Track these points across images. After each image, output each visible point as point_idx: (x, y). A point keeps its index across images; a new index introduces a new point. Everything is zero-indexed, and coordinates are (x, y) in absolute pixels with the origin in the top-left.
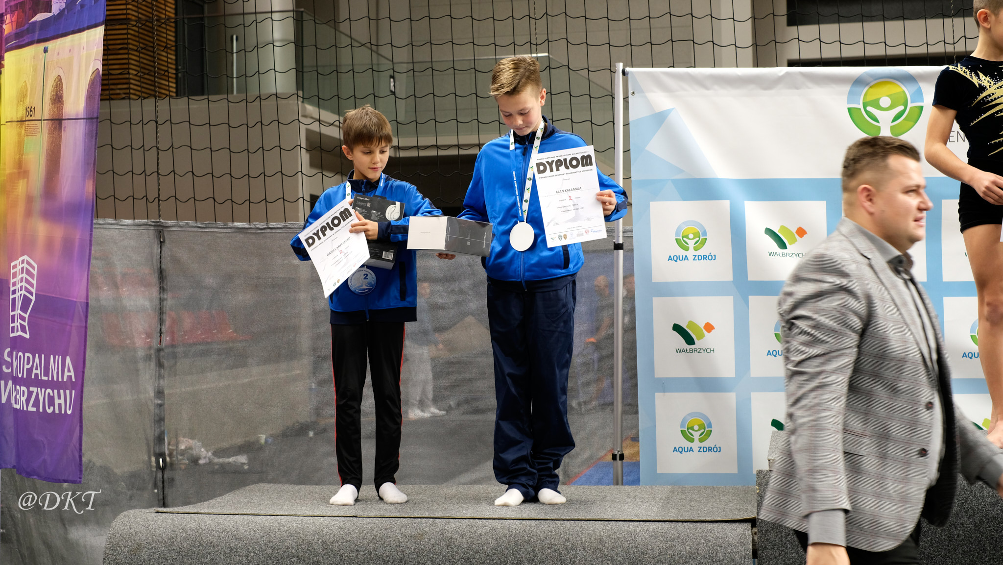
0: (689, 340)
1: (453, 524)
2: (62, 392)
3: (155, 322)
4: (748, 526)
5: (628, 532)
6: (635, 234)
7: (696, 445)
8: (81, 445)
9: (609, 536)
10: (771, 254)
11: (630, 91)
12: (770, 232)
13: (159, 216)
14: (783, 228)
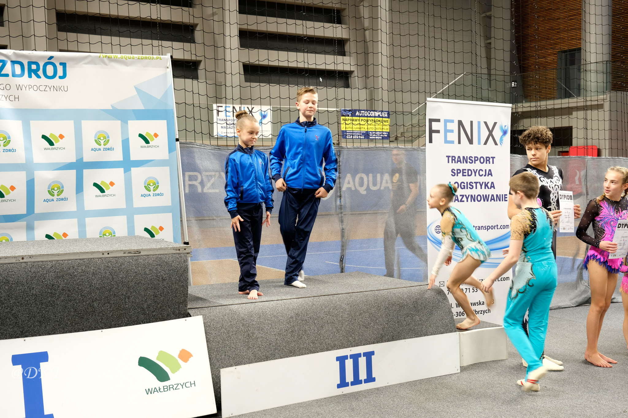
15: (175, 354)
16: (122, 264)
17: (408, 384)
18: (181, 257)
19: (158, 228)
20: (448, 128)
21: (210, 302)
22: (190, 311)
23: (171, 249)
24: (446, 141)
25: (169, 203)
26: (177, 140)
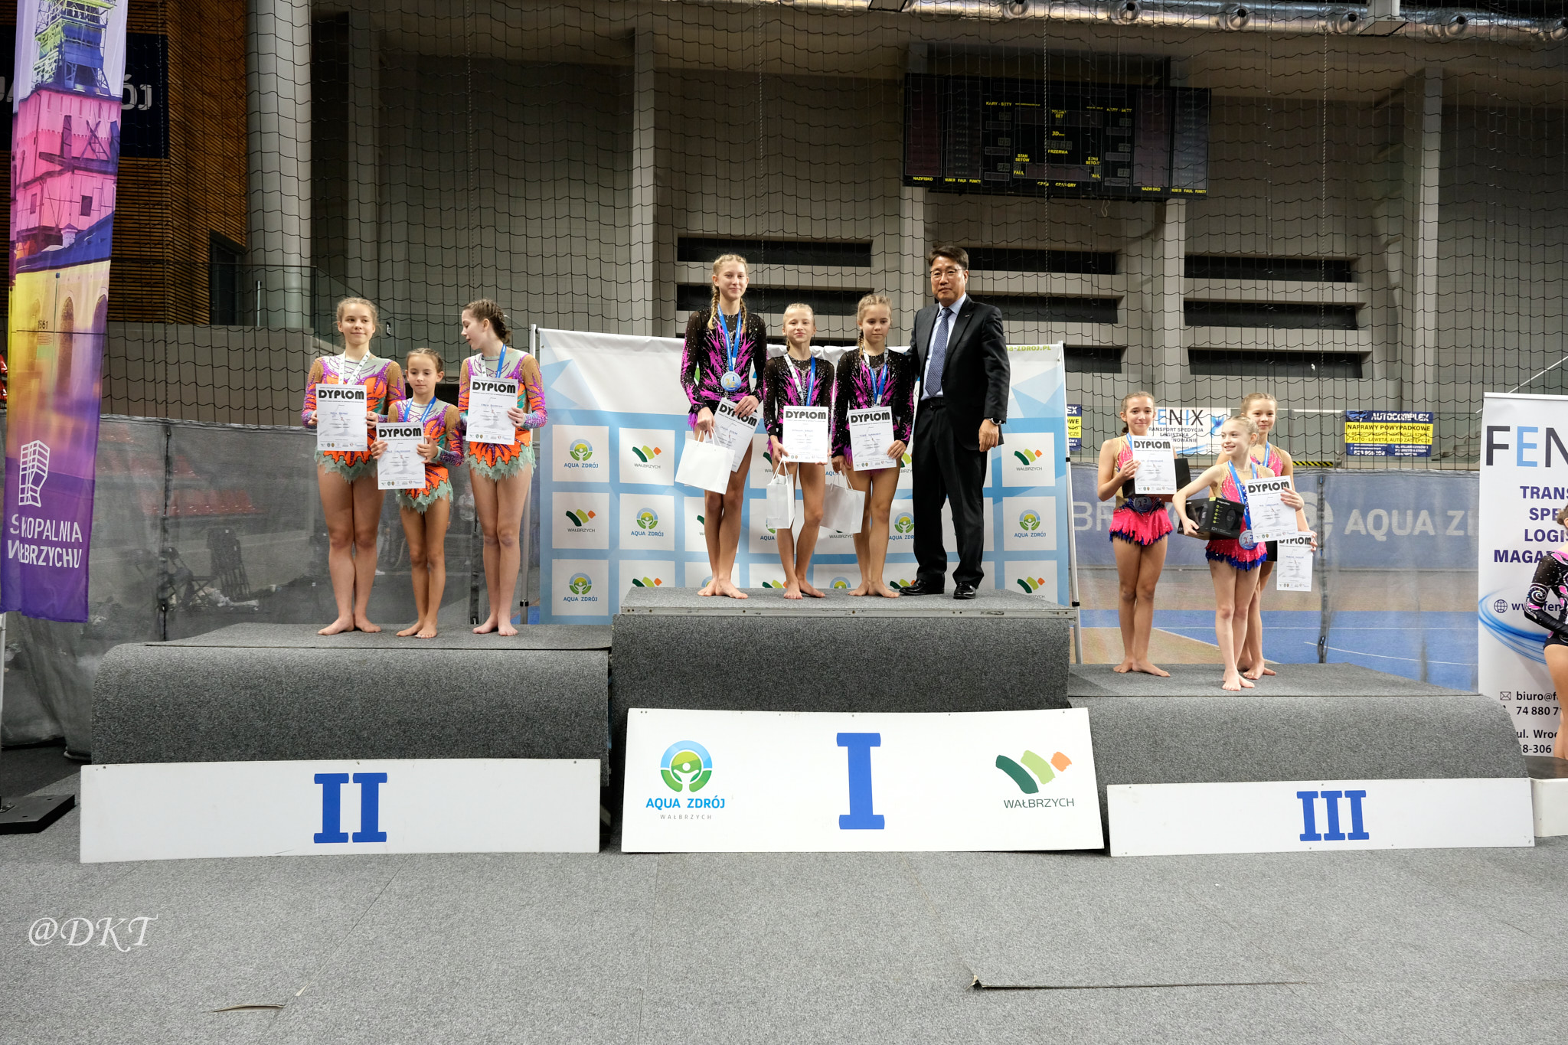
0: (578, 523)
1: (390, 653)
2: (70, 550)
3: (162, 496)
4: (606, 652)
5: (521, 657)
6: (541, 447)
7: (580, 596)
8: (87, 592)
9: (506, 660)
10: (636, 465)
11: (541, 345)
12: (635, 450)
13: (167, 416)
14: (645, 447)
15: (1048, 758)
16: (978, 628)
17: (1428, 852)
18: (1060, 623)
19: (1037, 580)
20: (1524, 442)
21: (1102, 690)
22: (1070, 700)
23: (1046, 611)
24: (1521, 462)
25: (1053, 547)
26: (1068, 460)
